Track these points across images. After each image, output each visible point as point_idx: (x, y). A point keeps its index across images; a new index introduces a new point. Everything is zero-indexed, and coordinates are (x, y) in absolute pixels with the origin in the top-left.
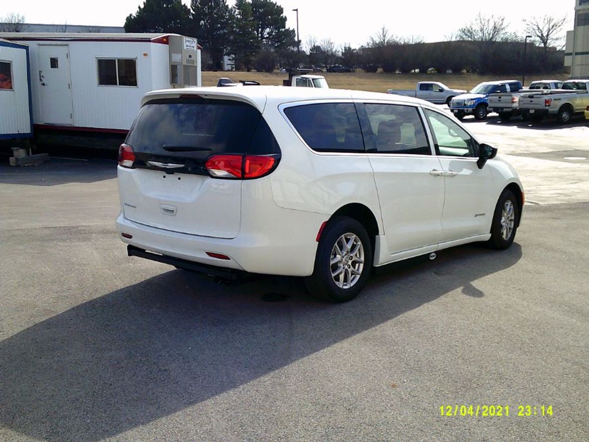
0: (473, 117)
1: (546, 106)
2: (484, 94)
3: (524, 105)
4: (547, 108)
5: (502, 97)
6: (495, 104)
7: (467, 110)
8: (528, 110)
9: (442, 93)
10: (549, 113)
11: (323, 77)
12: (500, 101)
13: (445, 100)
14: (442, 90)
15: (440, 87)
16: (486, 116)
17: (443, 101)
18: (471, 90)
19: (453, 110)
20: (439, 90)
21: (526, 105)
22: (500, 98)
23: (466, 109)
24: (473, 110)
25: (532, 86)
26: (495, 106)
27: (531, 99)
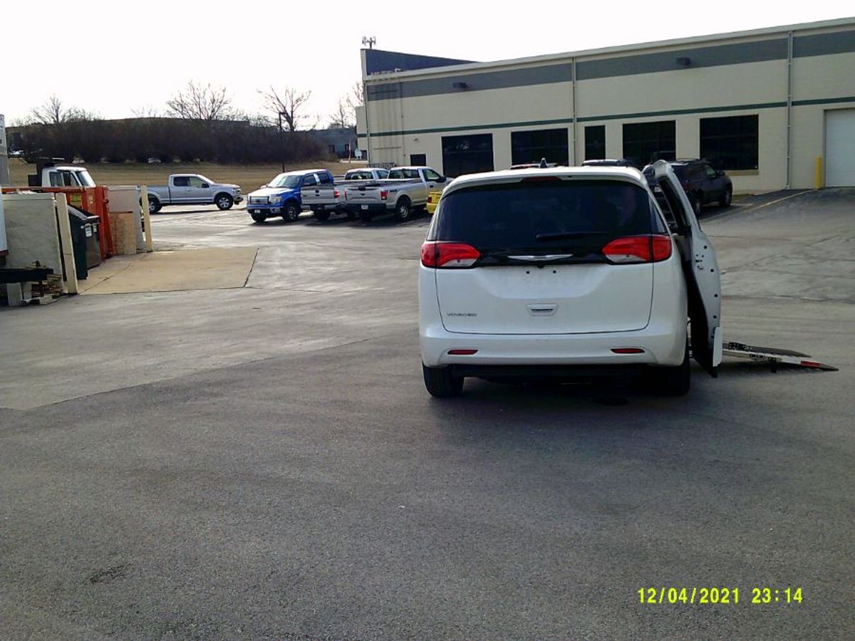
0: (280, 218)
1: (382, 199)
2: (291, 188)
3: (354, 200)
4: (384, 202)
5: (320, 191)
6: (313, 200)
7: (274, 210)
8: (359, 205)
9: (208, 189)
10: (388, 208)
11: (85, 169)
12: (318, 195)
13: (212, 198)
14: (206, 185)
15: (202, 180)
16: (297, 216)
17: (210, 200)
18: (269, 183)
19: (253, 210)
20: (203, 184)
21: (357, 200)
22: (317, 192)
23: (271, 208)
24: (281, 209)
25: (349, 176)
26: (311, 203)
27: (362, 192)
